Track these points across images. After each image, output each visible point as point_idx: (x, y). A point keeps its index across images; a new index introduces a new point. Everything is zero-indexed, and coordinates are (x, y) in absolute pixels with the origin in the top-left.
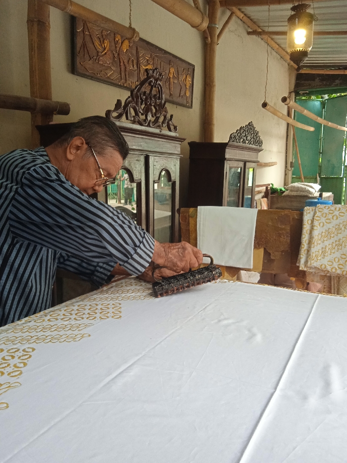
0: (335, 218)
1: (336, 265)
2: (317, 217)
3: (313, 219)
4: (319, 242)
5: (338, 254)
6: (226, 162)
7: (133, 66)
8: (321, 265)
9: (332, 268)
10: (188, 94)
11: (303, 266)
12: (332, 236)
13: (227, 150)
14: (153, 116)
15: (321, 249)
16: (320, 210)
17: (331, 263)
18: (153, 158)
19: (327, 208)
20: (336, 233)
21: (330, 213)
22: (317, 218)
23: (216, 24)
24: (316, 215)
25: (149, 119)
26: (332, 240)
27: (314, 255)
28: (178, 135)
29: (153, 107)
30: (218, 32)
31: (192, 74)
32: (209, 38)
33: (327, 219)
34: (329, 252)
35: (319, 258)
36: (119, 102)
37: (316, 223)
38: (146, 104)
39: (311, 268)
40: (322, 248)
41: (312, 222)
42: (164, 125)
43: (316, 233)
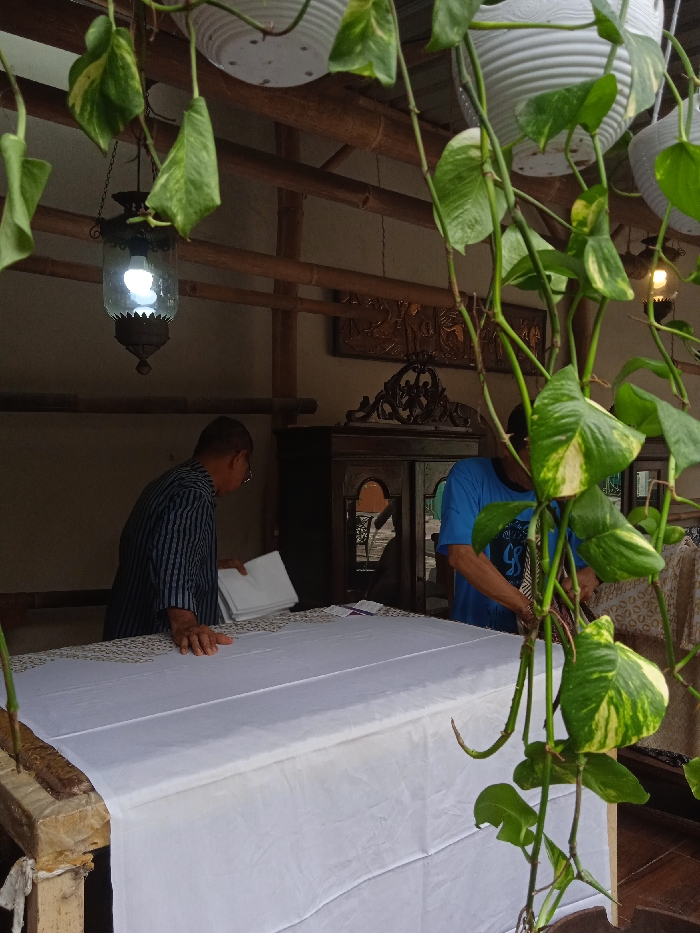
7: (428, 331)
18: (421, 464)
28: (470, 430)
31: (541, 324)
36: (366, 399)
38: (409, 396)
42: (444, 419)
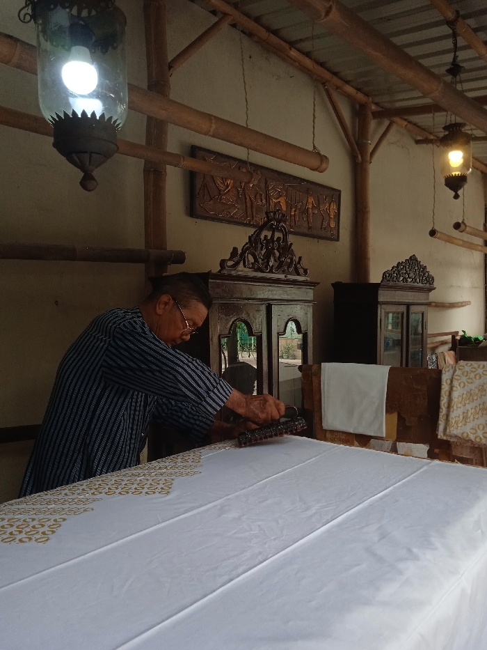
0: (478, 377)
1: (480, 433)
2: (457, 375)
3: (452, 378)
4: (460, 405)
5: (482, 421)
6: (379, 306)
7: (261, 201)
8: (463, 433)
9: (476, 437)
10: (333, 225)
11: (442, 434)
12: (475, 398)
13: (380, 292)
14: (275, 260)
15: (461, 414)
16: (461, 368)
17: (473, 431)
18: (276, 307)
19: (469, 365)
20: (479, 395)
21: (472, 371)
22: (457, 377)
23: (368, 140)
24: (456, 374)
25: (271, 264)
26: (475, 403)
27: (454, 422)
28: (308, 279)
29: (276, 251)
30: (371, 148)
31: (337, 201)
32: (360, 157)
33: (469, 379)
34: (472, 418)
35: (460, 425)
36: (235, 249)
37: (455, 383)
38: (267, 248)
39: (451, 436)
40: (463, 413)
41: (452, 381)
42: (291, 270)
43: (455, 394)
